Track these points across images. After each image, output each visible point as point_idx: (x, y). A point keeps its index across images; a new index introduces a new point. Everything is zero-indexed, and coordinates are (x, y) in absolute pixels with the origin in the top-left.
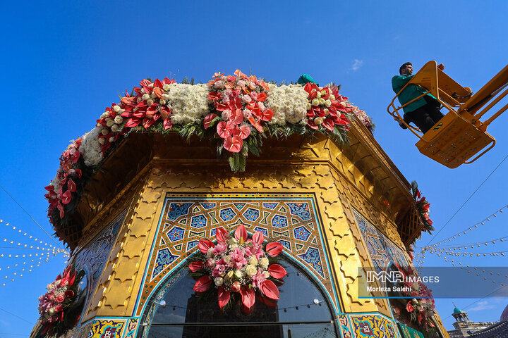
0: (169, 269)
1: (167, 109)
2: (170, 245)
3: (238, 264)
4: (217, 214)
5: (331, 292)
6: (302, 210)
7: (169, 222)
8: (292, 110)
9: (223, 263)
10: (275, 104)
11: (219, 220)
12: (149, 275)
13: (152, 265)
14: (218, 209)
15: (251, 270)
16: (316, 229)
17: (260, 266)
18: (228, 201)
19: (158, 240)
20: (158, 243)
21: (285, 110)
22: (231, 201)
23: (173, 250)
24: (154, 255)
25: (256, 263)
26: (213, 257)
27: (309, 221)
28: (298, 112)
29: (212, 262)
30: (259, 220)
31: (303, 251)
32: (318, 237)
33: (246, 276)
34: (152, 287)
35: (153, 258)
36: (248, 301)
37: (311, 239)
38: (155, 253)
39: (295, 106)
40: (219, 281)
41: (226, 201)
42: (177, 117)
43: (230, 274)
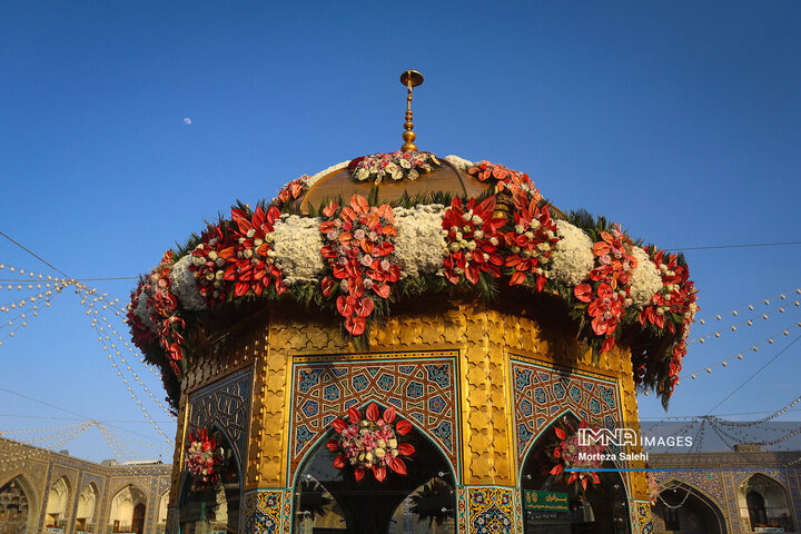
0: (309, 446)
1: (276, 269)
2: (306, 421)
3: (368, 448)
4: (350, 383)
5: (455, 467)
6: (441, 375)
7: (302, 395)
8: (424, 261)
9: (355, 446)
10: (403, 256)
11: (352, 390)
12: (293, 453)
13: (293, 442)
14: (349, 376)
15: (380, 452)
16: (453, 399)
17: (389, 448)
18: (361, 365)
19: (294, 416)
20: (294, 420)
21: (417, 262)
22: (363, 365)
23: (310, 427)
24: (294, 433)
25: (384, 446)
26: (347, 440)
27: (447, 389)
28: (431, 264)
29: (347, 444)
30: (394, 389)
31: (436, 425)
32: (453, 408)
33: (375, 457)
34: (297, 463)
35: (293, 435)
36: (380, 476)
37: (445, 411)
38: (294, 430)
39: (428, 256)
40: (353, 461)
41: (358, 365)
42: (291, 279)
43: (362, 457)
